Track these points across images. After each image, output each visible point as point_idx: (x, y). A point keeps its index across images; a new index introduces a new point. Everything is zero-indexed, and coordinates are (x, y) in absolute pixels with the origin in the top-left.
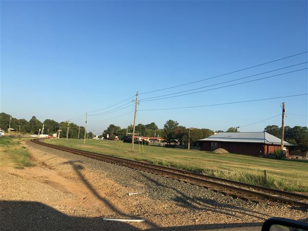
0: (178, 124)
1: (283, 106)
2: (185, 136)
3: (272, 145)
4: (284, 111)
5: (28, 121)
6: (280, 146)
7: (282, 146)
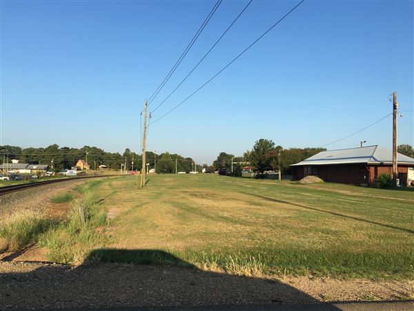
0: (274, 144)
1: (394, 98)
2: (274, 161)
3: (382, 165)
4: (395, 107)
5: (122, 155)
6: (391, 166)
7: (395, 167)
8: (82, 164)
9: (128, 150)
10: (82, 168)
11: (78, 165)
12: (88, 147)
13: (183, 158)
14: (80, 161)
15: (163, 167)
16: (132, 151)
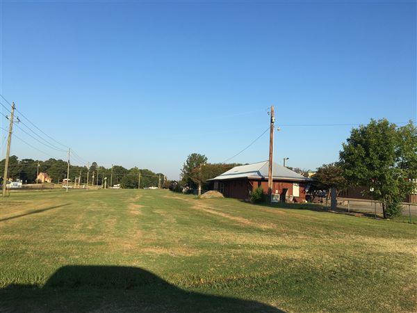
3: (263, 180)
4: (272, 121)
5: (89, 168)
7: (270, 182)
8: (43, 177)
9: (94, 163)
10: (43, 181)
11: (39, 177)
12: (54, 160)
13: (154, 174)
14: (41, 174)
15: (129, 182)
16: (99, 165)
